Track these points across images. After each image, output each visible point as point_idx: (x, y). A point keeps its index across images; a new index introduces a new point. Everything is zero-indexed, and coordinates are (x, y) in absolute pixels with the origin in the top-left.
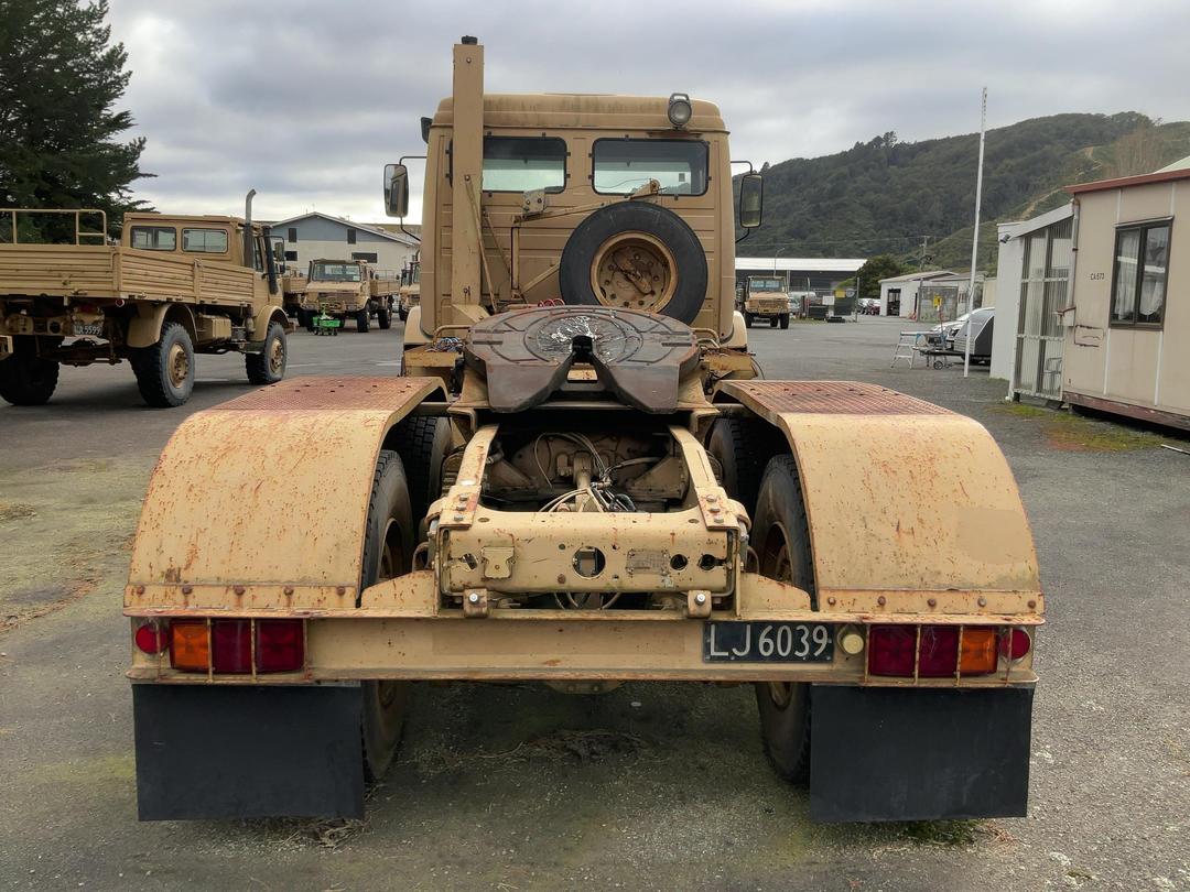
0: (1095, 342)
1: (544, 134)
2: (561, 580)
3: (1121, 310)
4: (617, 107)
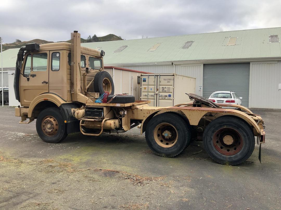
1: (82, 55)
4: (91, 50)
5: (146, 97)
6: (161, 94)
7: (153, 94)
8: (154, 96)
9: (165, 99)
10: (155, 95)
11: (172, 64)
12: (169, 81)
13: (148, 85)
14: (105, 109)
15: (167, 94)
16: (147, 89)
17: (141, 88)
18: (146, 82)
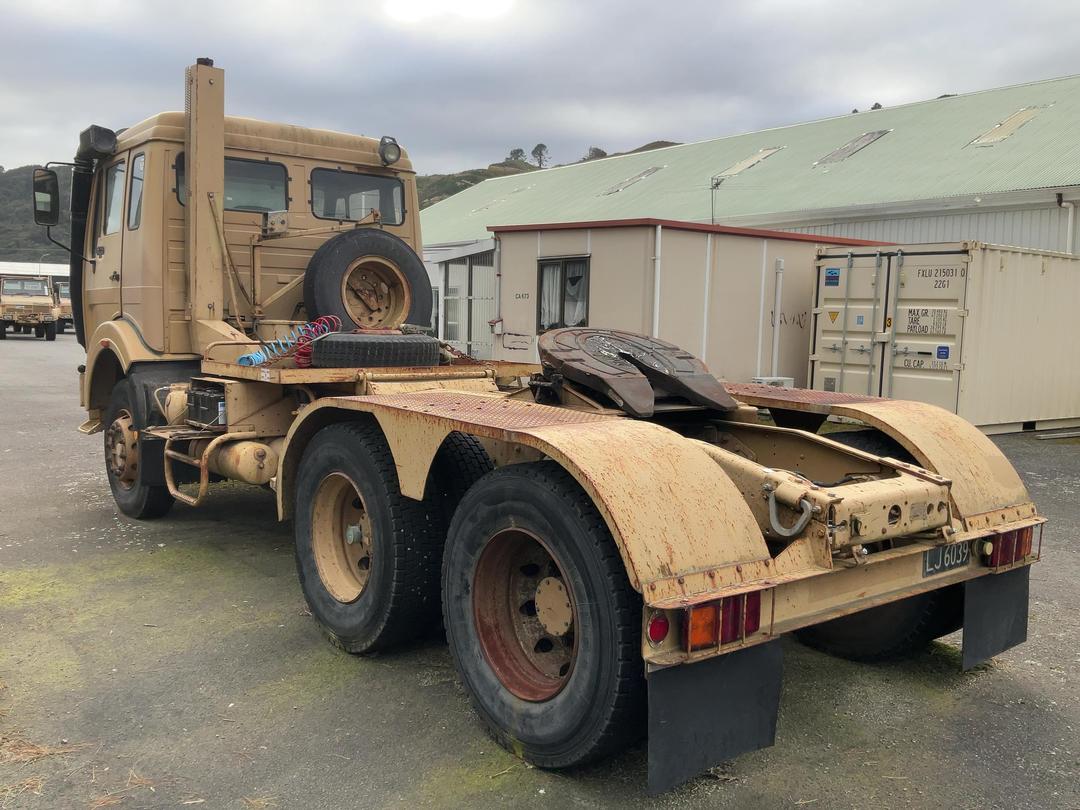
0: (524, 346)
1: (267, 159)
2: (884, 531)
3: (546, 322)
4: (328, 141)
5: (836, 357)
6: (903, 343)
7: (866, 341)
8: (870, 353)
9: (919, 368)
10: (877, 346)
11: (1060, 201)
12: (946, 278)
13: (849, 300)
14: (234, 390)
15: (932, 345)
16: (840, 319)
17: (816, 315)
18: (837, 284)
